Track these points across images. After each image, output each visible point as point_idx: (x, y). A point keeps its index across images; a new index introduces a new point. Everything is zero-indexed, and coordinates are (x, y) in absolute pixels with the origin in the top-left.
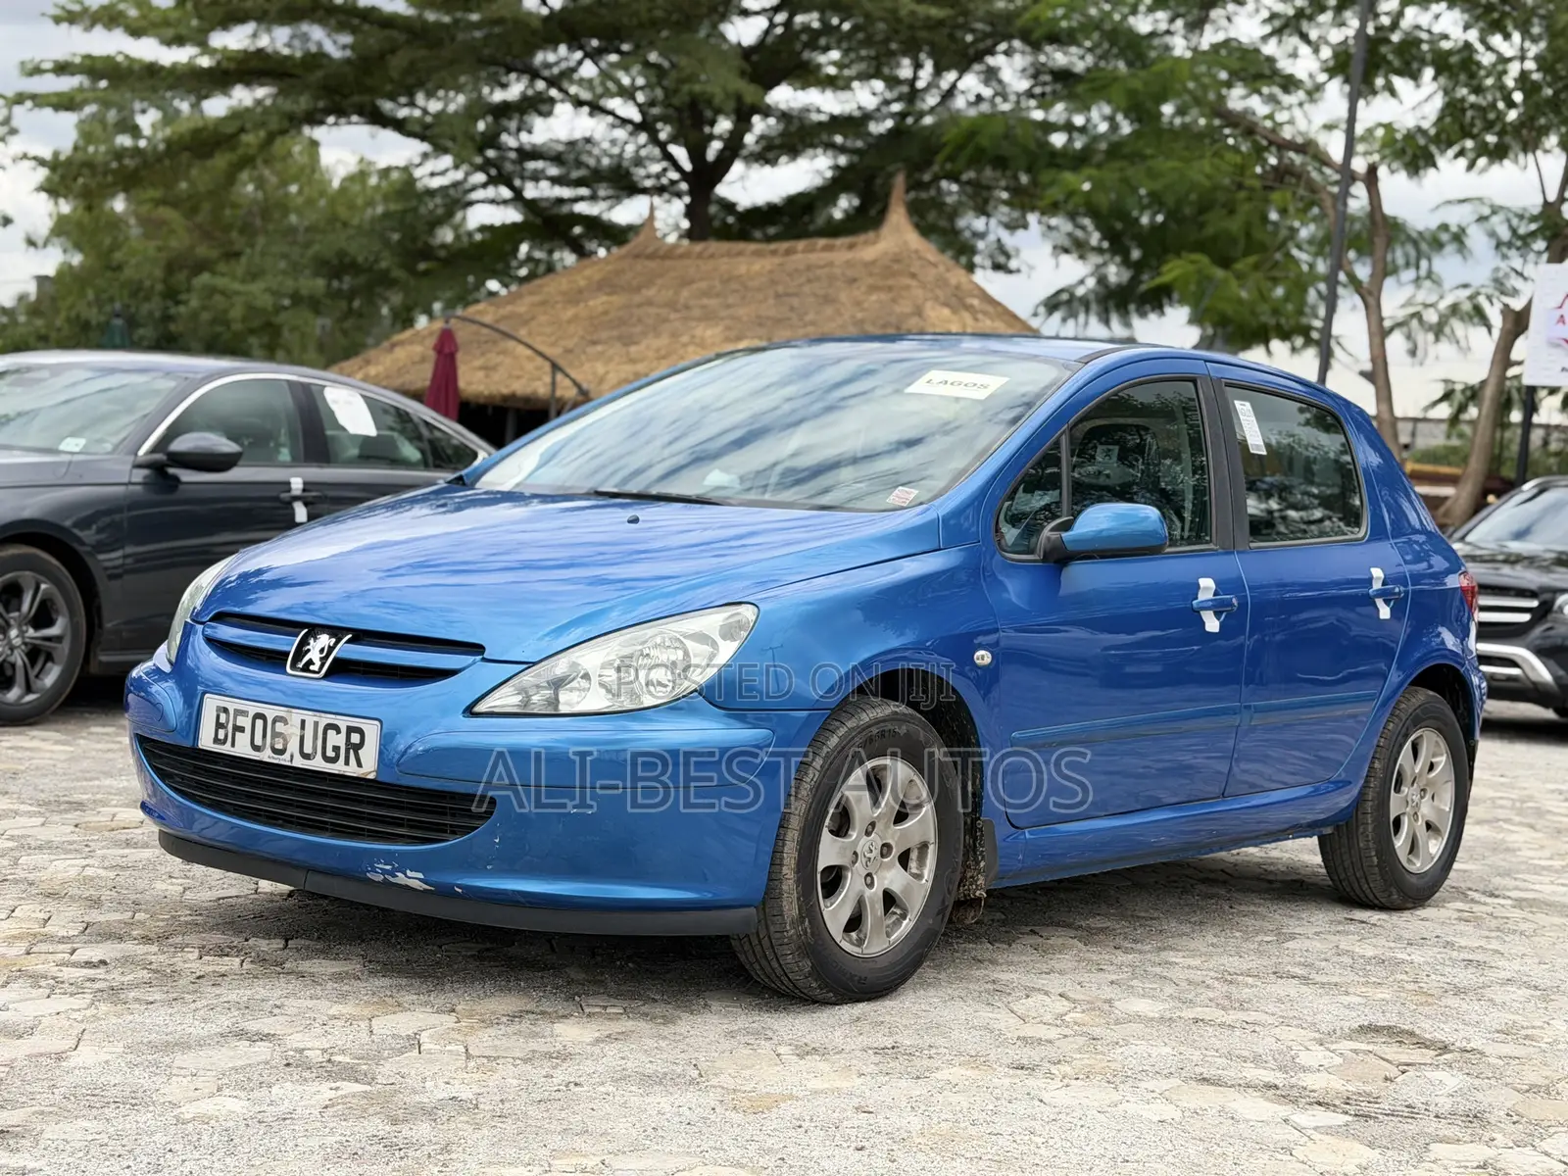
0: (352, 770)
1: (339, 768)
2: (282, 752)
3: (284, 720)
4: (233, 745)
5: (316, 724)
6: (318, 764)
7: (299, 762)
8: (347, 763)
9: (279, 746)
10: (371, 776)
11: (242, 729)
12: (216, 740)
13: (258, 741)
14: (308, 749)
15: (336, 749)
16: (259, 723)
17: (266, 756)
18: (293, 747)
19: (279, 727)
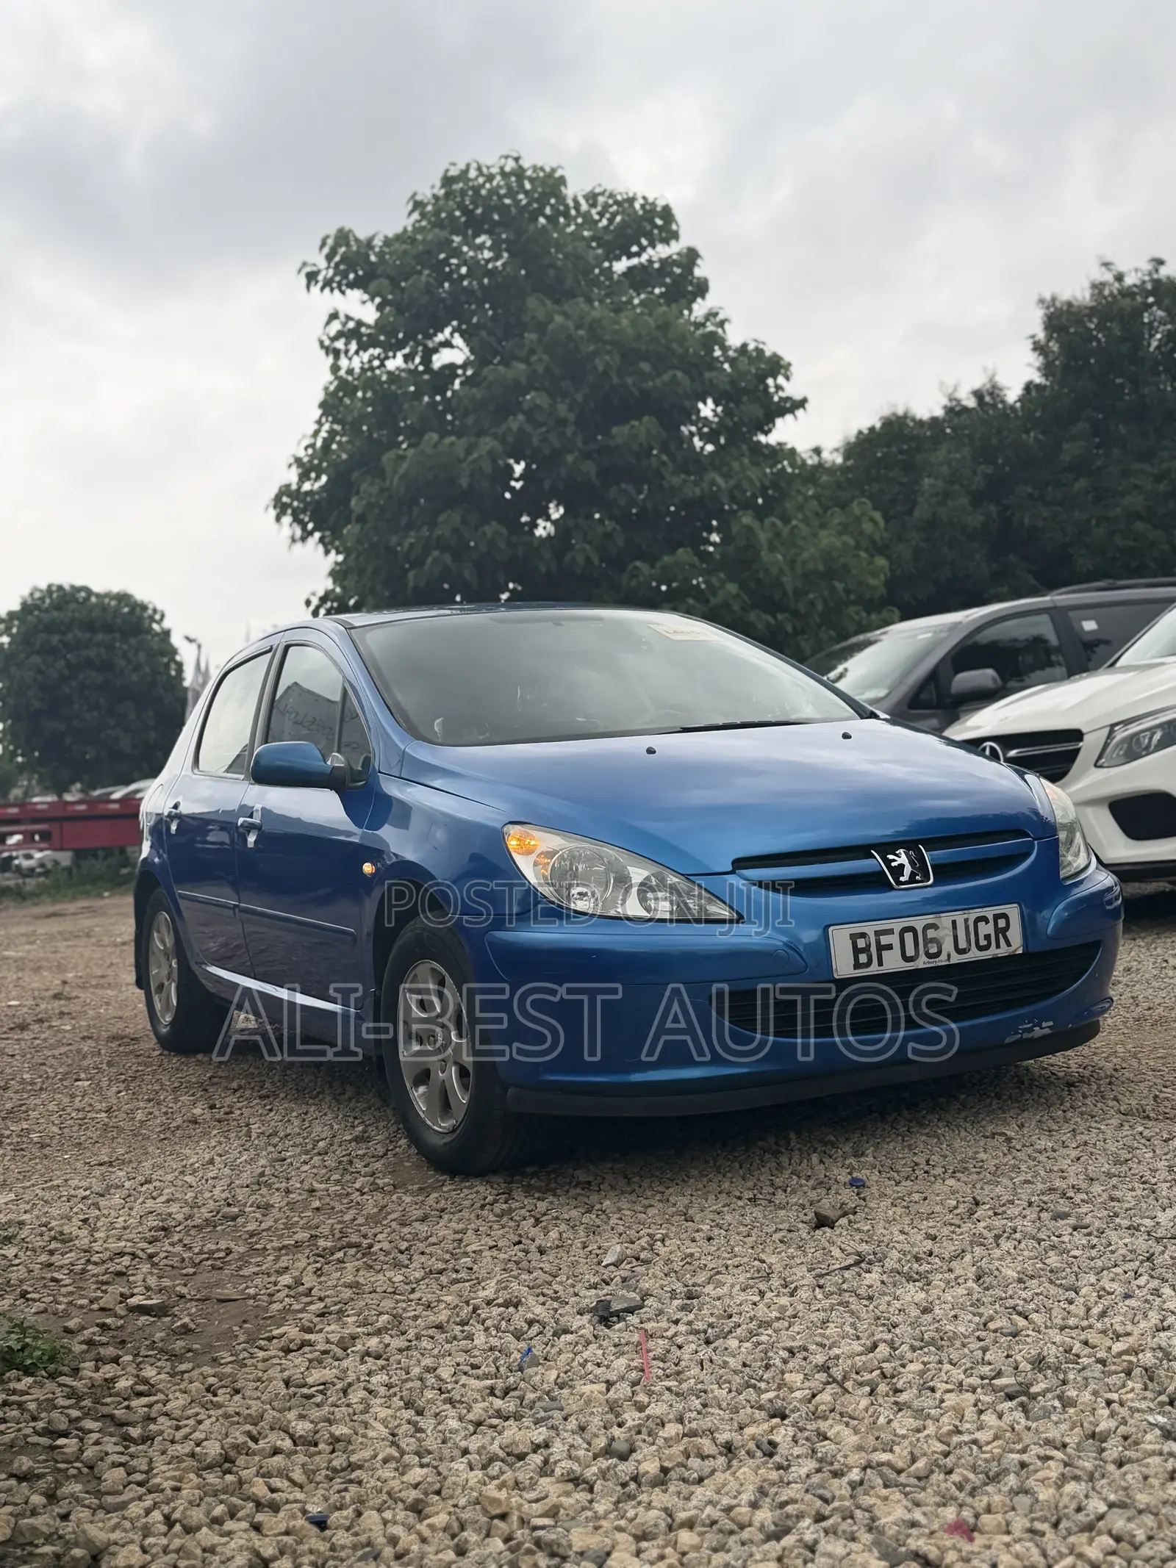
0: (1003, 951)
1: (992, 952)
2: (938, 954)
3: (934, 926)
4: (880, 964)
5: (966, 920)
6: (974, 955)
7: (956, 959)
8: (998, 946)
9: (934, 950)
10: (1020, 951)
11: (890, 947)
12: (857, 965)
13: (910, 951)
14: (962, 945)
15: (987, 937)
16: (909, 937)
17: (922, 962)
18: (948, 946)
19: (931, 933)
